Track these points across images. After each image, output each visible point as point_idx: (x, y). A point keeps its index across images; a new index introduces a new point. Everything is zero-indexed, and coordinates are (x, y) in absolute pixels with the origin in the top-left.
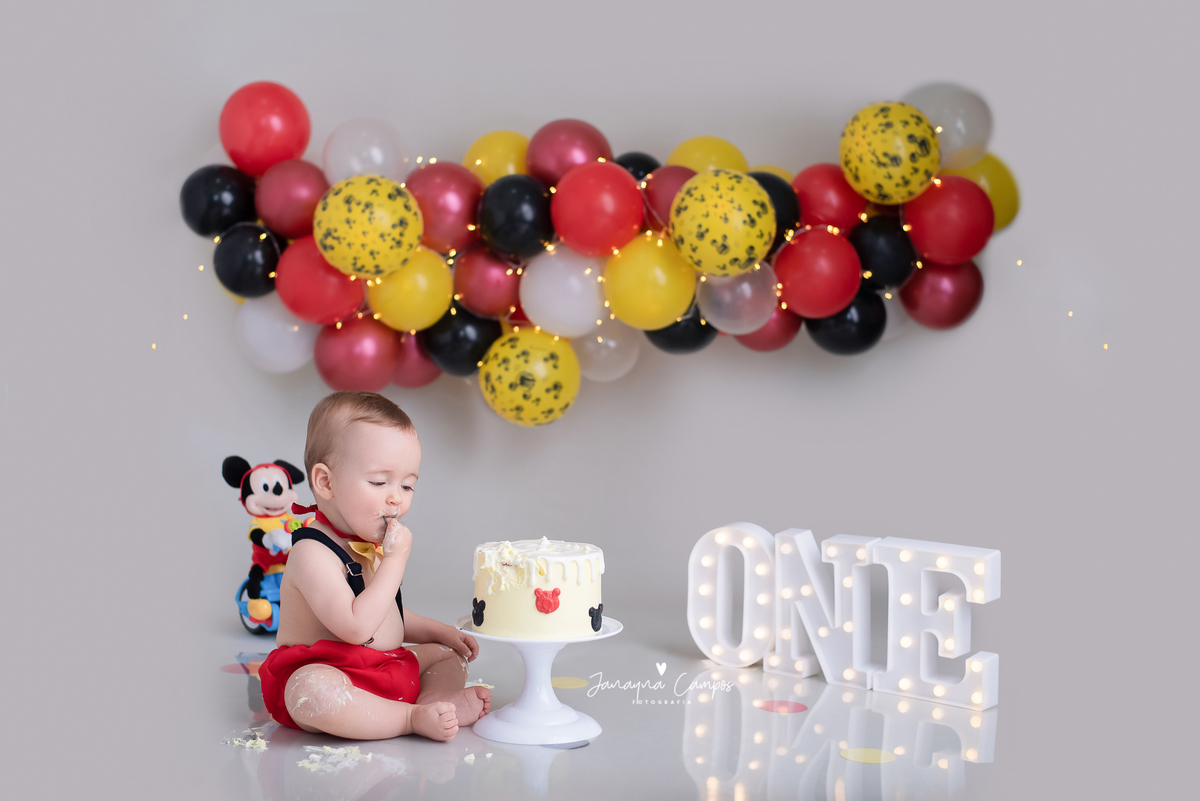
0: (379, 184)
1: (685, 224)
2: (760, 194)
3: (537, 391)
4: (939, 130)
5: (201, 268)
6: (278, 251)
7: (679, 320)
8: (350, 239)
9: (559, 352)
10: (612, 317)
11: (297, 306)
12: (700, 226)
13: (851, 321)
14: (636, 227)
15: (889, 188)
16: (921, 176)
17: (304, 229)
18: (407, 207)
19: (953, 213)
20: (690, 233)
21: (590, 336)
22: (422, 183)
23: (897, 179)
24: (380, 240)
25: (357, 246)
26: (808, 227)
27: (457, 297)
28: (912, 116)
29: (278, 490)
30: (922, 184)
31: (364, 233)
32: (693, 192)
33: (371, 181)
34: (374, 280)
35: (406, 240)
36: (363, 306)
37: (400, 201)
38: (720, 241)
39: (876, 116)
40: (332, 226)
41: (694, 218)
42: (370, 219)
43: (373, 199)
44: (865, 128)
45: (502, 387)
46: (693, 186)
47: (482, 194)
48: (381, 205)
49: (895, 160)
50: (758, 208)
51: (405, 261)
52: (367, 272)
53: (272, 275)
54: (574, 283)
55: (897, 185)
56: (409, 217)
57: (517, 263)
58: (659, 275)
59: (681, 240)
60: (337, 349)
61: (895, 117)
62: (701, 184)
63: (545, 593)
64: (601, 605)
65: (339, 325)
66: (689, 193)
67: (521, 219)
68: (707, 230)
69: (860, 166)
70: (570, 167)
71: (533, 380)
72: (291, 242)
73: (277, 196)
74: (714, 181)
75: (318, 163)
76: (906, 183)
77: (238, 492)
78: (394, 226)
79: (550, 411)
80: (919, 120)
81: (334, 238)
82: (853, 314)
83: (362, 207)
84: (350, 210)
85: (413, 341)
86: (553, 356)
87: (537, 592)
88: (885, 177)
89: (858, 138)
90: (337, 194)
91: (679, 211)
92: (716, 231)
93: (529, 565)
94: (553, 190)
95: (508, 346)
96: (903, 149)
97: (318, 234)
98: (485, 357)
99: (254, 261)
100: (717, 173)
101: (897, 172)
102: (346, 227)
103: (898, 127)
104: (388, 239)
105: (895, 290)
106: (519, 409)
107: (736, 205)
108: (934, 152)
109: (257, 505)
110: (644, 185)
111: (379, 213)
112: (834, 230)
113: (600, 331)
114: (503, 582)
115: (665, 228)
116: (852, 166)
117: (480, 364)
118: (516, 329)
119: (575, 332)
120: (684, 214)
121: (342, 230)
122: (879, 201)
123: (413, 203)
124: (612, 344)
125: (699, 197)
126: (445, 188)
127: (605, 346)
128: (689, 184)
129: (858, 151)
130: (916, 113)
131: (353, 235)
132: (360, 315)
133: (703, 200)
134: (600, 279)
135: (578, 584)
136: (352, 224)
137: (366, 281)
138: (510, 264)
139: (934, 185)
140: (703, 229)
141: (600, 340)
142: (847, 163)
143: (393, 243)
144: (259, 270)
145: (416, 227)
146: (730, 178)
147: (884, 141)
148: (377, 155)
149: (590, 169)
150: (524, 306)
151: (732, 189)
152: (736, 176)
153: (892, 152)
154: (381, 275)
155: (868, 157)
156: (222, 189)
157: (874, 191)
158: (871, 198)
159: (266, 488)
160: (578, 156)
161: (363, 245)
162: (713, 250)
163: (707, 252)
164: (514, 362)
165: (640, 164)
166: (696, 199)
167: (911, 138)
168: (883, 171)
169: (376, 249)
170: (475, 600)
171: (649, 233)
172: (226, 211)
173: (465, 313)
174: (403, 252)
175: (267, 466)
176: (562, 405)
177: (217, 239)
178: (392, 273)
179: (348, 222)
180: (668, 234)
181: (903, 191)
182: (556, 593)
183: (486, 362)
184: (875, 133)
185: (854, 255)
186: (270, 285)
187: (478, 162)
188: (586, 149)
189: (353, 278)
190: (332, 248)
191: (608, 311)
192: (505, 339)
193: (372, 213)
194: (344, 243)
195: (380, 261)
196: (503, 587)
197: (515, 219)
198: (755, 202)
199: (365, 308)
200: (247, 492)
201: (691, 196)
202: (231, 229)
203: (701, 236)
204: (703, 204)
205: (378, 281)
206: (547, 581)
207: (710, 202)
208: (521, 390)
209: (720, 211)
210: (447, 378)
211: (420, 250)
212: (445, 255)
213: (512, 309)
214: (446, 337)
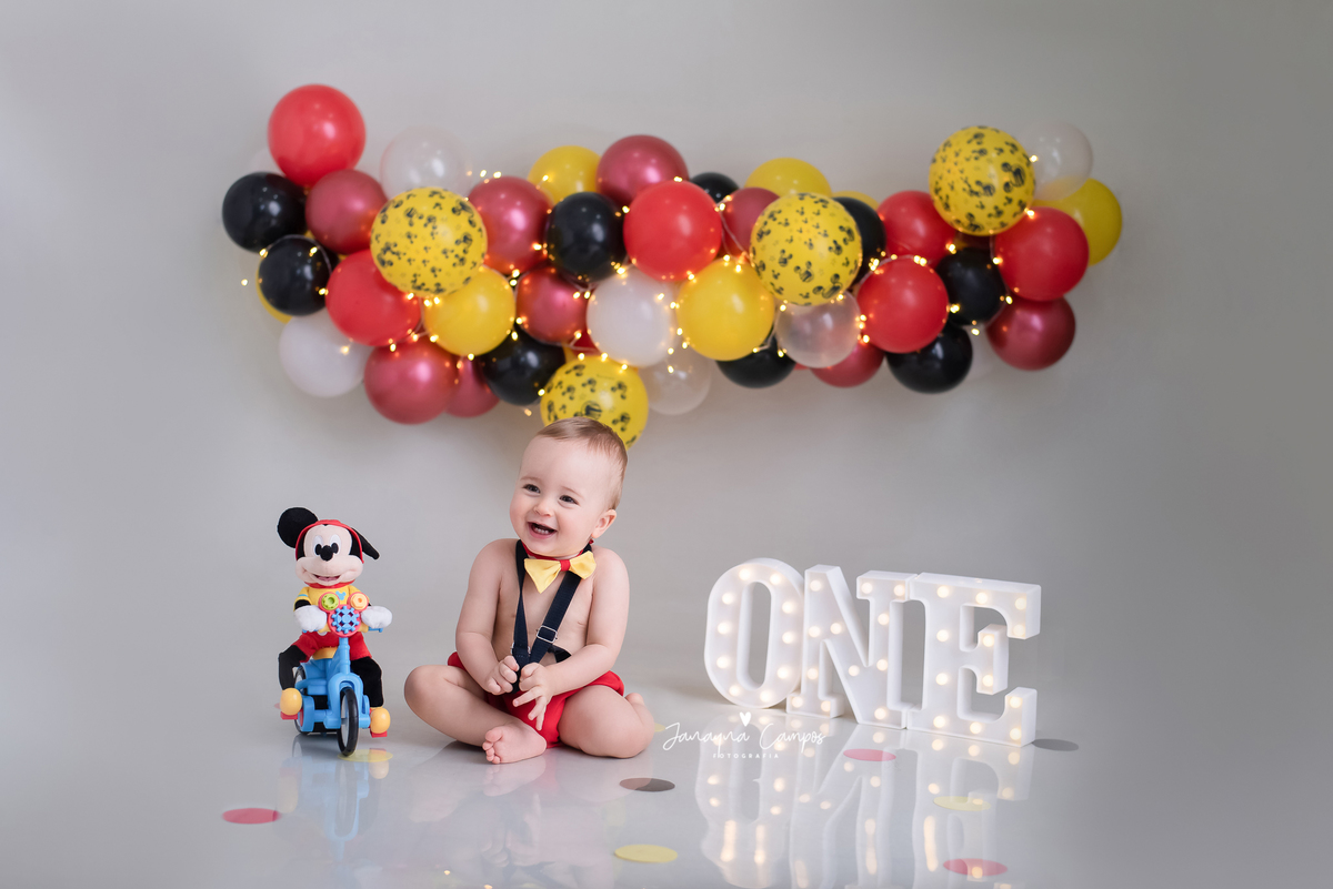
0: (442, 197)
1: (767, 250)
2: (846, 220)
4: (1034, 159)
5: (245, 282)
6: (329, 266)
7: (756, 350)
8: (410, 255)
9: (627, 383)
10: (685, 345)
11: (348, 326)
12: (783, 251)
13: (935, 357)
14: (713, 251)
15: (981, 217)
16: (1014, 207)
17: (360, 245)
18: (471, 222)
19: (1046, 245)
20: (772, 259)
21: (660, 366)
22: (486, 198)
23: (990, 209)
24: (444, 256)
25: (418, 262)
26: (894, 257)
27: (519, 321)
28: (1007, 144)
30: (1015, 215)
31: (426, 248)
32: (777, 216)
33: (434, 193)
34: (432, 300)
35: (470, 258)
36: (418, 329)
37: (464, 216)
38: (804, 268)
39: (969, 142)
40: (391, 240)
41: (777, 242)
42: (432, 234)
43: (436, 212)
44: (957, 155)
46: (777, 209)
47: (549, 211)
48: (443, 220)
49: (989, 189)
50: (844, 235)
51: (468, 280)
52: (427, 290)
53: (323, 292)
54: (645, 308)
55: (990, 215)
56: (473, 233)
57: (584, 285)
58: (737, 302)
59: (763, 266)
60: (390, 372)
61: (990, 143)
62: (786, 206)
65: (393, 348)
66: (772, 216)
67: (590, 239)
68: (791, 256)
69: (951, 194)
70: (646, 185)
71: (600, 411)
72: (342, 258)
73: (329, 208)
74: (799, 204)
75: (375, 175)
76: (999, 213)
78: (457, 242)
80: (1014, 148)
81: (394, 253)
82: (939, 350)
83: (424, 221)
84: (411, 224)
85: (470, 366)
86: (621, 386)
88: (977, 206)
89: (949, 164)
90: (397, 206)
91: (761, 235)
92: (801, 257)
94: (626, 210)
95: (573, 373)
96: (998, 178)
97: (376, 248)
98: (549, 385)
99: (302, 278)
100: (802, 197)
101: (990, 202)
102: (408, 241)
103: (993, 154)
104: (451, 256)
105: (982, 326)
107: (821, 230)
108: (1028, 181)
110: (722, 207)
111: (442, 228)
112: (921, 261)
113: (671, 360)
115: (744, 253)
116: (943, 193)
117: (541, 392)
118: (582, 356)
119: (647, 360)
120: (766, 238)
121: (403, 245)
122: (969, 232)
123: (478, 219)
124: (682, 375)
125: (783, 221)
126: (510, 205)
127: (674, 377)
128: (771, 207)
129: (949, 178)
130: (1011, 141)
131: (414, 250)
132: (415, 337)
133: (787, 224)
134: (673, 305)
136: (413, 239)
137: (423, 300)
138: (577, 286)
139: (1026, 216)
140: (786, 255)
141: (671, 369)
142: (937, 191)
143: (456, 261)
144: (308, 286)
145: (480, 244)
146: (816, 202)
147: (977, 169)
148: (439, 167)
149: (665, 189)
150: (589, 332)
151: (818, 214)
152: (822, 201)
153: (985, 181)
154: (441, 294)
155: (960, 185)
156: (269, 198)
157: (965, 221)
158: (960, 229)
160: (653, 175)
161: (424, 262)
162: (796, 277)
163: (789, 278)
164: (579, 391)
165: (718, 185)
166: (780, 223)
167: (1006, 166)
168: (976, 200)
169: (438, 266)
171: (727, 258)
172: (274, 222)
173: (527, 339)
174: (466, 270)
176: (630, 438)
177: (264, 253)
178: (454, 292)
179: (409, 236)
180: (747, 260)
181: (996, 222)
183: (549, 391)
184: (968, 160)
185: (941, 287)
186: (320, 302)
187: (545, 178)
188: (659, 167)
189: (410, 296)
190: (391, 264)
191: (681, 339)
192: (569, 365)
193: (434, 228)
194: (404, 258)
195: (442, 278)
197: (584, 239)
198: (841, 228)
199: (420, 329)
201: (775, 219)
202: (278, 241)
203: (784, 262)
204: (788, 228)
205: (437, 300)
207: (794, 226)
209: (805, 237)
210: (504, 406)
211: (482, 269)
212: (508, 275)
213: (578, 335)
214: (505, 364)
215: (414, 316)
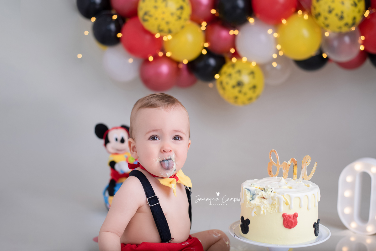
1: (321, 6)
3: (245, 89)
5: (87, 33)
6: (122, 24)
8: (156, 16)
9: (255, 71)
10: (281, 53)
11: (132, 50)
12: (329, 7)
14: (293, 9)
17: (134, 13)
18: (183, 0)
20: (324, 10)
21: (270, 63)
24: (171, 16)
25: (160, 19)
26: (374, 10)
27: (207, 45)
29: (122, 141)
31: (163, 13)
34: (167, 37)
35: (183, 17)
38: (340, 14)
40: (147, 10)
41: (326, 3)
42: (166, 6)
45: (229, 88)
51: (183, 27)
52: (165, 32)
53: (119, 35)
54: (263, 37)
56: (185, 5)
57: (234, 28)
58: (305, 33)
59: (319, 14)
60: (151, 71)
63: (289, 216)
64: (318, 220)
65: (151, 59)
67: (238, 7)
68: (333, 9)
71: (243, 84)
72: (128, 20)
77: (102, 141)
78: (177, 9)
79: (250, 99)
81: (149, 15)
84: (156, 2)
85: (185, 66)
86: (252, 73)
87: (284, 215)
91: (318, 1)
92: (338, 9)
93: (279, 199)
95: (230, 68)
97: (141, 14)
98: (219, 72)
99: (110, 30)
102: (155, 10)
104: (175, 16)
106: (236, 98)
109: (113, 148)
111: (170, 3)
113: (275, 60)
114: (262, 209)
115: (309, 10)
117: (217, 76)
118: (234, 60)
119: (263, 60)
121: (152, 11)
124: (279, 67)
127: (275, 68)
131: (158, 14)
132: (161, 54)
134: (276, 35)
135: (308, 209)
137: (163, 37)
138: (231, 28)
140: (331, 8)
141: (274, 65)
143: (177, 18)
144: (112, 33)
145: (188, 11)
150: (238, 49)
154: (171, 34)
159: (116, 140)
161: (163, 19)
162: (336, 19)
163: (333, 20)
164: (234, 75)
169: (169, 21)
170: (242, 218)
171: (300, 12)
172: (98, 7)
173: (211, 53)
174: (182, 22)
175: (117, 128)
176: (257, 96)
177: (93, 19)
178: (177, 33)
179: (156, 7)
180: (310, 13)
182: (295, 216)
183: (220, 75)
186: (118, 41)
189: (157, 36)
190: (147, 20)
191: (279, 51)
192: (229, 64)
193: (167, 3)
194: (153, 18)
195: (171, 27)
196: (262, 212)
197: (234, 7)
199: (163, 51)
200: (107, 141)
202: (100, 14)
203: (330, 12)
205: (169, 37)
206: (290, 208)
208: (237, 89)
210: (200, 83)
211: (189, 23)
212: (200, 25)
213: (232, 51)
214: (201, 64)
215: (159, 44)
